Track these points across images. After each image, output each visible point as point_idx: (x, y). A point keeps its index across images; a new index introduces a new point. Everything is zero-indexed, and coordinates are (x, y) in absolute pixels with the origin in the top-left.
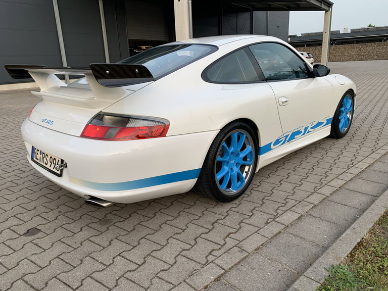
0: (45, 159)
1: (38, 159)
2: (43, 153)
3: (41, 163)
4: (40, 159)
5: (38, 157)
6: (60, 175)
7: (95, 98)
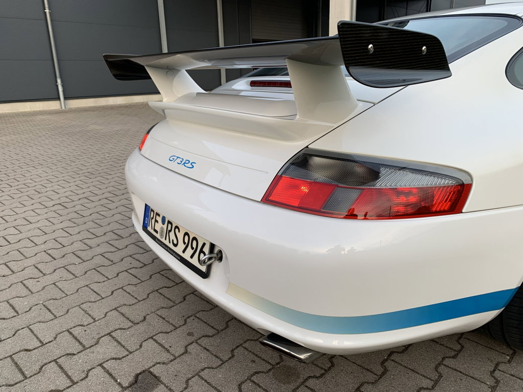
0: (172, 234)
1: (157, 232)
2: (169, 222)
3: (163, 240)
4: (162, 231)
5: (159, 226)
6: (205, 275)
7: (298, 117)
